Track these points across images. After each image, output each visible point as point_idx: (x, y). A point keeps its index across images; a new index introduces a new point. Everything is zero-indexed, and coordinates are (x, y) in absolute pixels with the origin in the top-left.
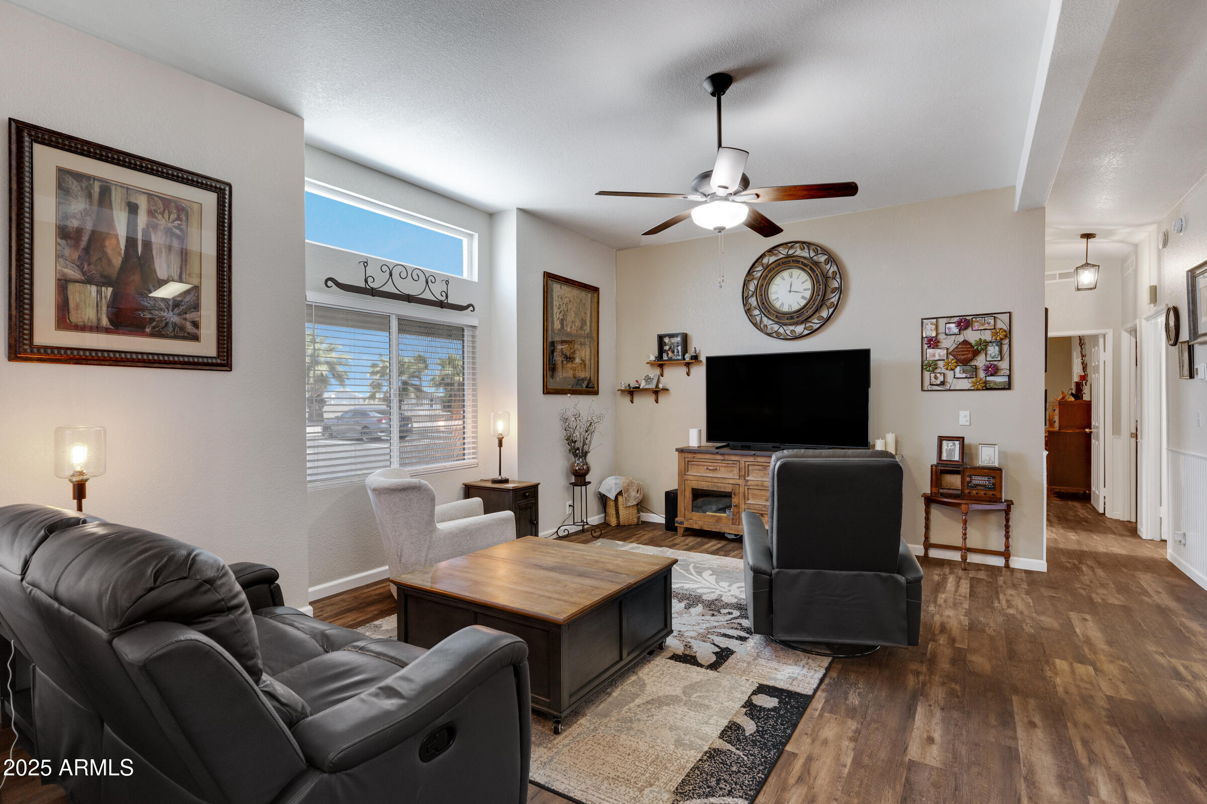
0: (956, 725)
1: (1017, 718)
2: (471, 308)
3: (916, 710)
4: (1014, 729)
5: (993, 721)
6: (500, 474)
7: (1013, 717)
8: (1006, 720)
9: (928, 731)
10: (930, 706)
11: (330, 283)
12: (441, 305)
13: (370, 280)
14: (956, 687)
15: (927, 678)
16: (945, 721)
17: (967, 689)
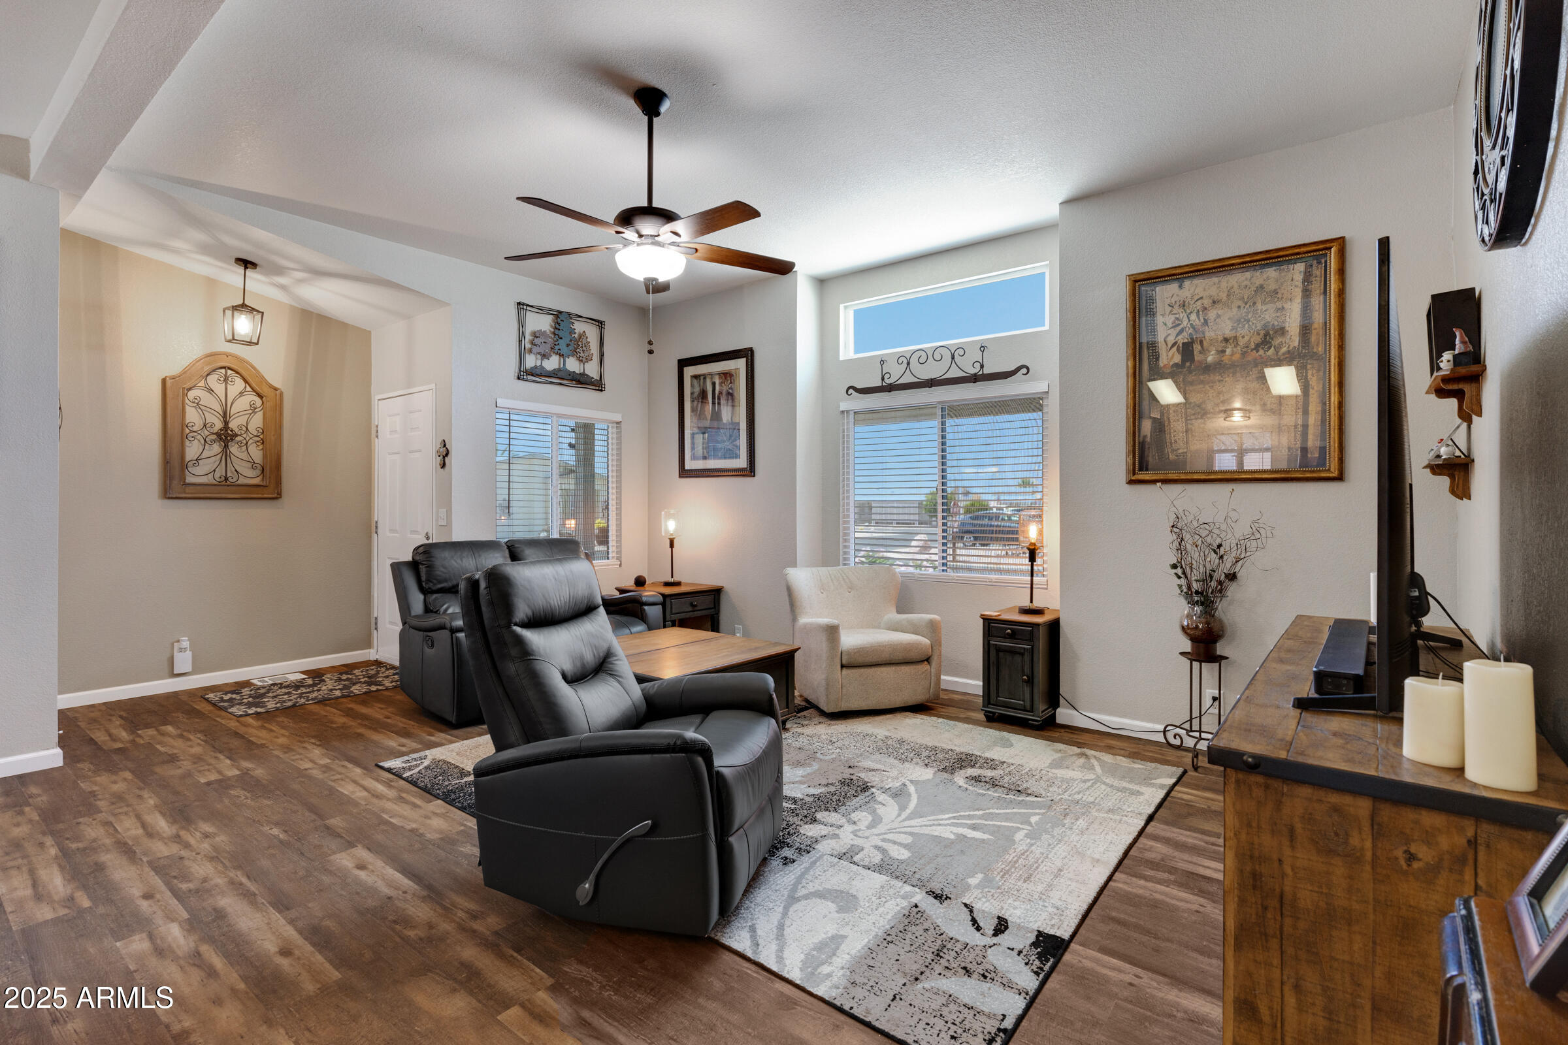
0: (358, 893)
1: (309, 948)
2: (1024, 371)
3: (410, 879)
4: (300, 932)
5: (329, 923)
6: (1031, 601)
7: (314, 945)
8: (318, 936)
9: (373, 871)
10: (405, 892)
11: (851, 391)
12: (974, 379)
13: (887, 376)
14: (415, 932)
15: (458, 920)
16: (372, 891)
17: (398, 939)
